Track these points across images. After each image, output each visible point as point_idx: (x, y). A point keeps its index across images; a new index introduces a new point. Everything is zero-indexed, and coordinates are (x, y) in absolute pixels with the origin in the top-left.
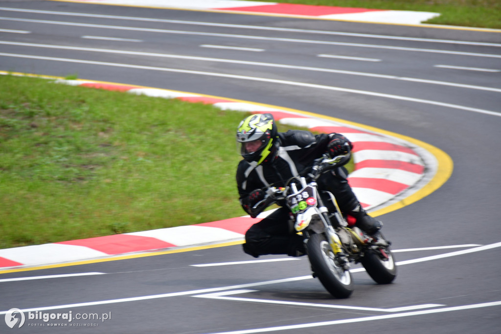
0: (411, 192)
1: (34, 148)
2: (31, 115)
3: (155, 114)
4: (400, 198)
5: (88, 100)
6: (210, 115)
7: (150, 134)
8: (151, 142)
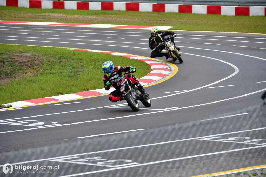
0: (167, 77)
1: (62, 68)
2: (60, 59)
3: (95, 57)
4: (164, 78)
5: (76, 54)
6: (110, 57)
7: (94, 63)
8: (94, 65)
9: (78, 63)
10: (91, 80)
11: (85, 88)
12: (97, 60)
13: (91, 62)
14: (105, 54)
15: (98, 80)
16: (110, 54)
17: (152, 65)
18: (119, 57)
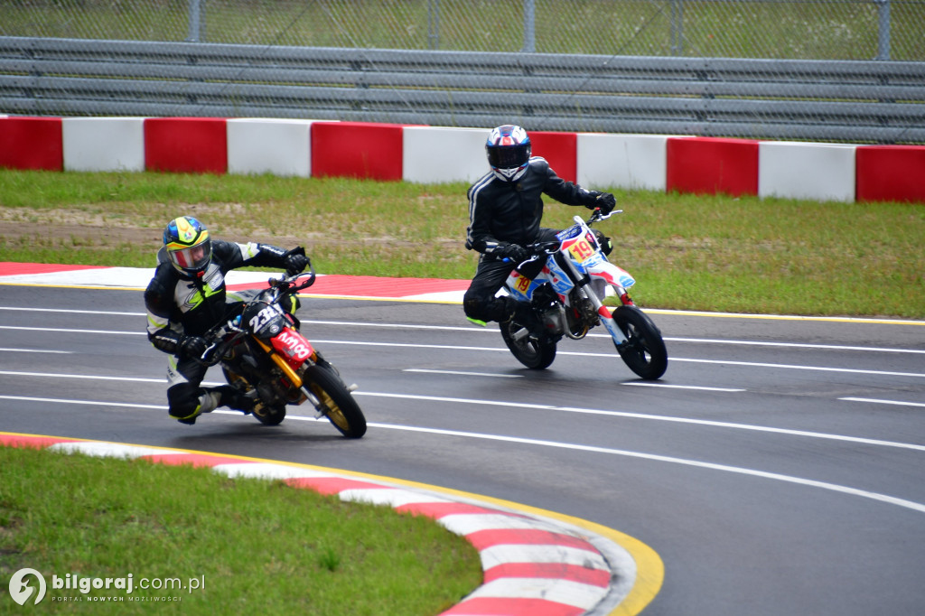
3: (102, 489)
6: (204, 487)
7: (92, 527)
8: (95, 542)
12: (118, 507)
13: (73, 525)
14: (167, 468)
16: (204, 472)
17: (484, 547)
18: (265, 489)
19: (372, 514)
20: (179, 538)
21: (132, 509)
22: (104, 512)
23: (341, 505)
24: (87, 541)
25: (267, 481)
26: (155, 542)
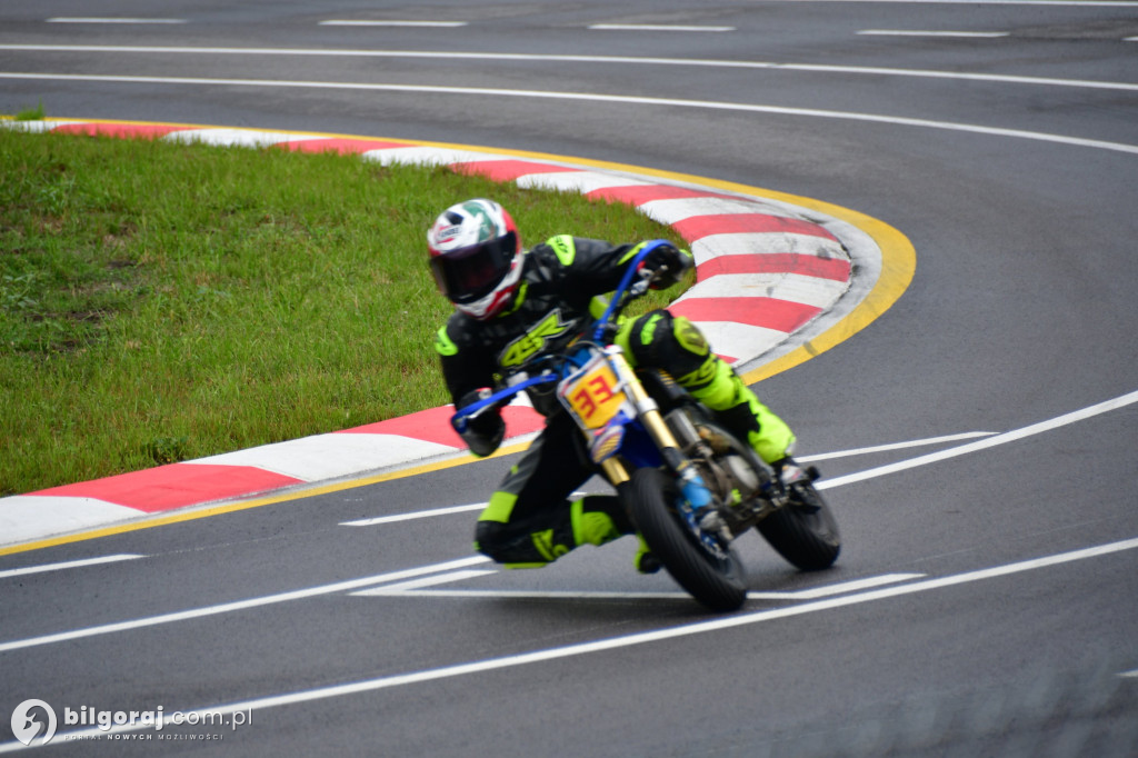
0: (827, 323)
3: (230, 185)
4: (804, 337)
5: (71, 164)
6: (352, 179)
7: (219, 231)
8: (224, 248)
9: (92, 236)
10: (204, 372)
11: (159, 440)
12: (249, 205)
13: (196, 230)
14: (308, 157)
15: (262, 374)
16: (351, 159)
17: (696, 238)
18: (427, 177)
19: (557, 201)
20: (324, 241)
21: (267, 208)
22: (233, 212)
23: (519, 194)
24: (215, 248)
25: (428, 168)
26: (294, 247)
